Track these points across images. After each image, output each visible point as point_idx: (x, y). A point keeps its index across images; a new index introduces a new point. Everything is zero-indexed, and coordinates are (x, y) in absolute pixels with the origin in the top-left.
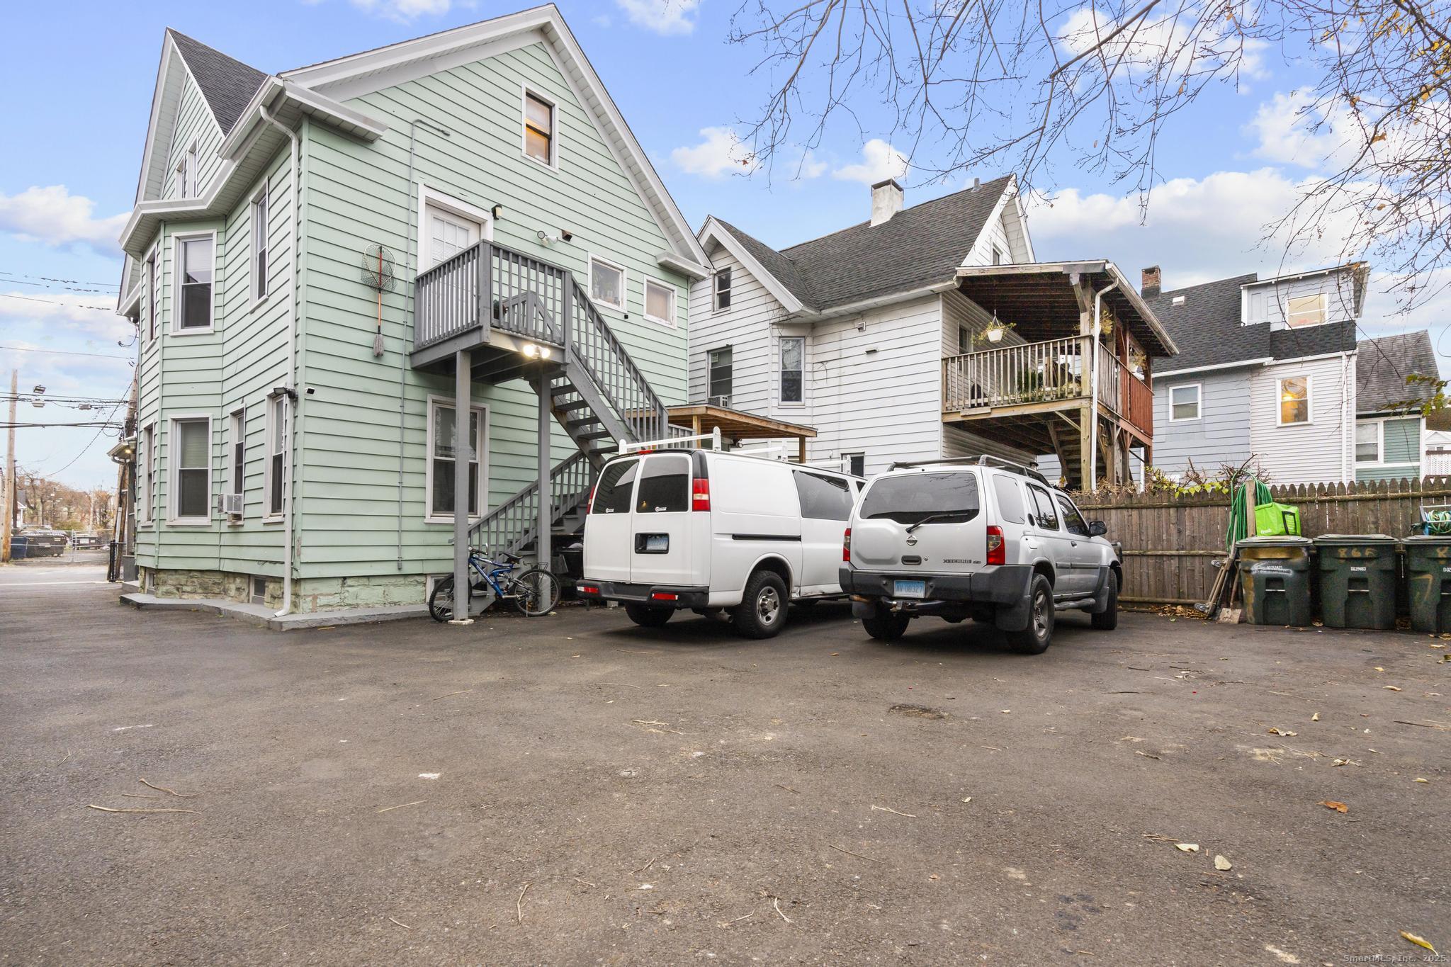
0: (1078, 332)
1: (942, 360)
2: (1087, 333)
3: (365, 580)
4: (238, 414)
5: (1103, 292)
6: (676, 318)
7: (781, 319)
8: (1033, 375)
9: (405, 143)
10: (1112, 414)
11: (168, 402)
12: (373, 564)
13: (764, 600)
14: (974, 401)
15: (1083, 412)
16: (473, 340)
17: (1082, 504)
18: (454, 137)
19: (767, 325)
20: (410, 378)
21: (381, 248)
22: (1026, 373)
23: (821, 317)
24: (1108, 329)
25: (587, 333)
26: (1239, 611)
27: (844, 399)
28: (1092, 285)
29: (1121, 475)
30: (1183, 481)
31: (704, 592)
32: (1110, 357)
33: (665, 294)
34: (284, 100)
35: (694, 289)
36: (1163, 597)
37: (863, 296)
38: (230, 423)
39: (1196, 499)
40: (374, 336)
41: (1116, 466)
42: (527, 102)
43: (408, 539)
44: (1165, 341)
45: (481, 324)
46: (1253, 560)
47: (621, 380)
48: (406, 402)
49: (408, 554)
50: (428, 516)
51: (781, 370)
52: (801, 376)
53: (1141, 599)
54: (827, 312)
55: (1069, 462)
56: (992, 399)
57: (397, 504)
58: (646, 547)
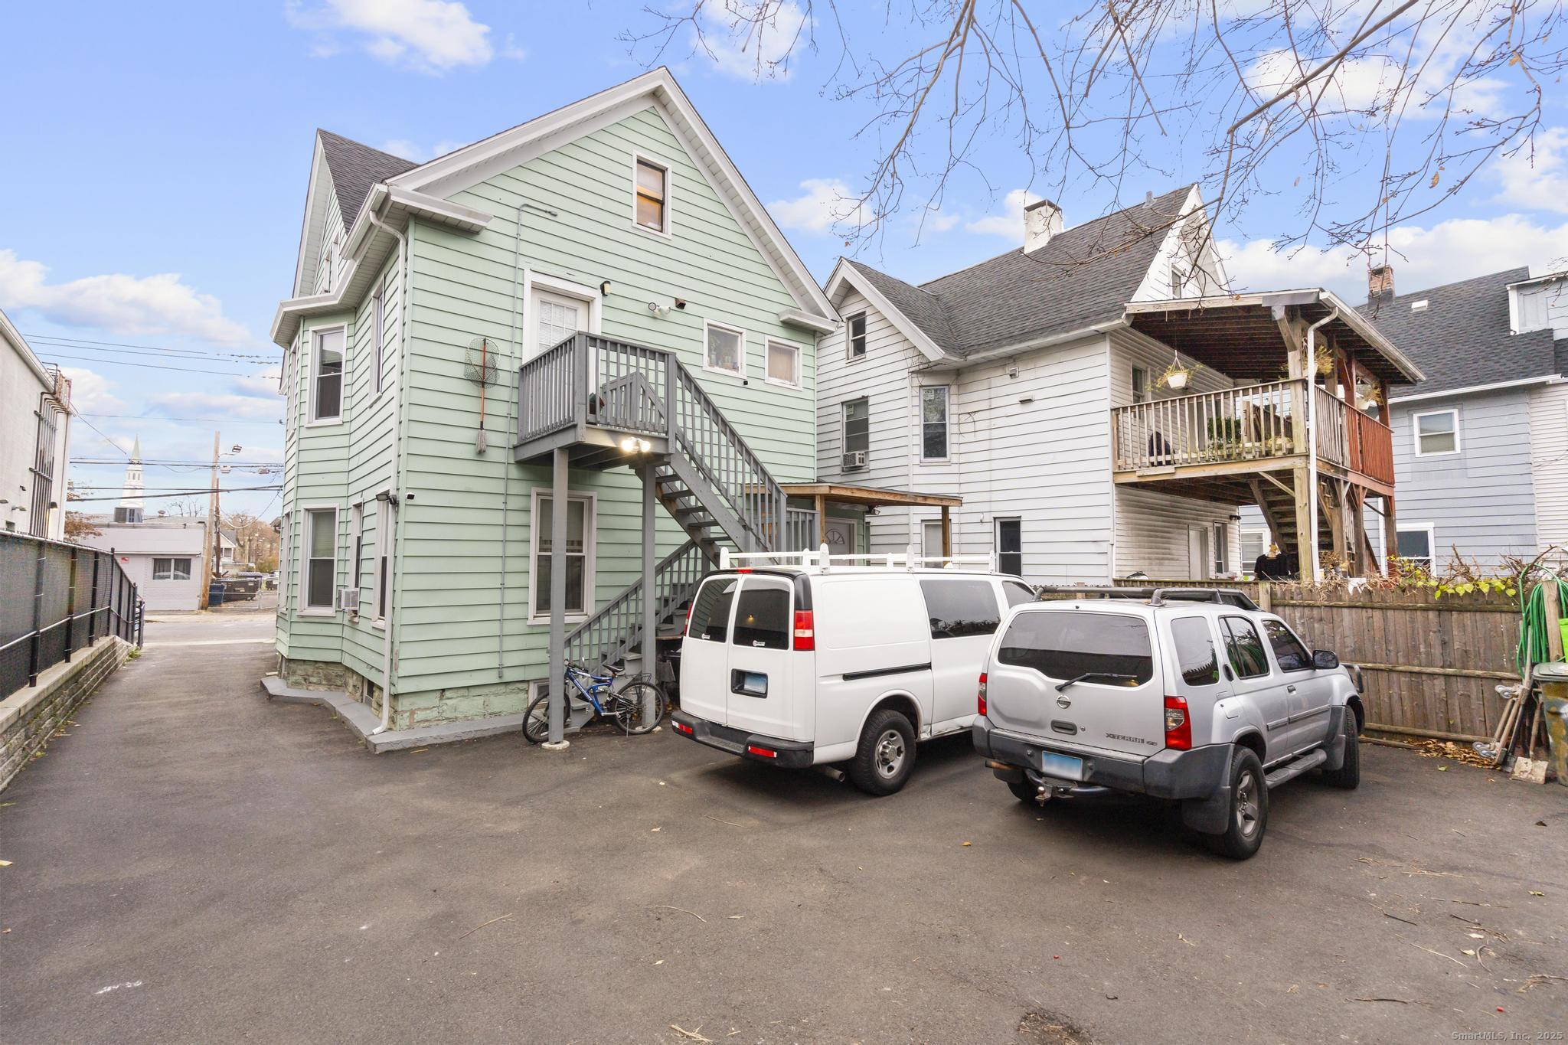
0: (1286, 374)
1: (1112, 410)
2: (1299, 377)
3: (465, 690)
4: (358, 506)
5: (1317, 325)
6: (801, 377)
7: (921, 367)
8: (1228, 422)
9: (511, 229)
10: (1336, 469)
11: (303, 493)
12: (473, 673)
13: (884, 747)
14: (1153, 459)
15: (1297, 473)
16: (568, 439)
17: (1302, 599)
18: (562, 217)
19: (905, 374)
20: (514, 473)
21: (485, 340)
22: (1219, 419)
23: (967, 363)
24: (1328, 367)
25: (693, 416)
26: (1544, 765)
27: (995, 454)
28: (1302, 316)
29: (1352, 540)
30: (1446, 576)
31: (808, 749)
32: (1331, 400)
33: (789, 353)
34: (390, 204)
35: (822, 346)
36: (1425, 728)
37: (1012, 339)
38: (352, 515)
39: (1466, 602)
40: (477, 432)
41: (1346, 530)
42: (638, 168)
43: (509, 644)
44: (1405, 368)
45: (575, 423)
46: (1561, 699)
47: (732, 463)
48: (509, 497)
49: (510, 660)
50: (531, 617)
51: (923, 423)
52: (945, 428)
53: (1393, 728)
54: (972, 358)
55: (1280, 525)
56: (1176, 457)
57: (498, 607)
58: (743, 686)
